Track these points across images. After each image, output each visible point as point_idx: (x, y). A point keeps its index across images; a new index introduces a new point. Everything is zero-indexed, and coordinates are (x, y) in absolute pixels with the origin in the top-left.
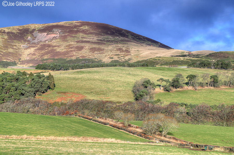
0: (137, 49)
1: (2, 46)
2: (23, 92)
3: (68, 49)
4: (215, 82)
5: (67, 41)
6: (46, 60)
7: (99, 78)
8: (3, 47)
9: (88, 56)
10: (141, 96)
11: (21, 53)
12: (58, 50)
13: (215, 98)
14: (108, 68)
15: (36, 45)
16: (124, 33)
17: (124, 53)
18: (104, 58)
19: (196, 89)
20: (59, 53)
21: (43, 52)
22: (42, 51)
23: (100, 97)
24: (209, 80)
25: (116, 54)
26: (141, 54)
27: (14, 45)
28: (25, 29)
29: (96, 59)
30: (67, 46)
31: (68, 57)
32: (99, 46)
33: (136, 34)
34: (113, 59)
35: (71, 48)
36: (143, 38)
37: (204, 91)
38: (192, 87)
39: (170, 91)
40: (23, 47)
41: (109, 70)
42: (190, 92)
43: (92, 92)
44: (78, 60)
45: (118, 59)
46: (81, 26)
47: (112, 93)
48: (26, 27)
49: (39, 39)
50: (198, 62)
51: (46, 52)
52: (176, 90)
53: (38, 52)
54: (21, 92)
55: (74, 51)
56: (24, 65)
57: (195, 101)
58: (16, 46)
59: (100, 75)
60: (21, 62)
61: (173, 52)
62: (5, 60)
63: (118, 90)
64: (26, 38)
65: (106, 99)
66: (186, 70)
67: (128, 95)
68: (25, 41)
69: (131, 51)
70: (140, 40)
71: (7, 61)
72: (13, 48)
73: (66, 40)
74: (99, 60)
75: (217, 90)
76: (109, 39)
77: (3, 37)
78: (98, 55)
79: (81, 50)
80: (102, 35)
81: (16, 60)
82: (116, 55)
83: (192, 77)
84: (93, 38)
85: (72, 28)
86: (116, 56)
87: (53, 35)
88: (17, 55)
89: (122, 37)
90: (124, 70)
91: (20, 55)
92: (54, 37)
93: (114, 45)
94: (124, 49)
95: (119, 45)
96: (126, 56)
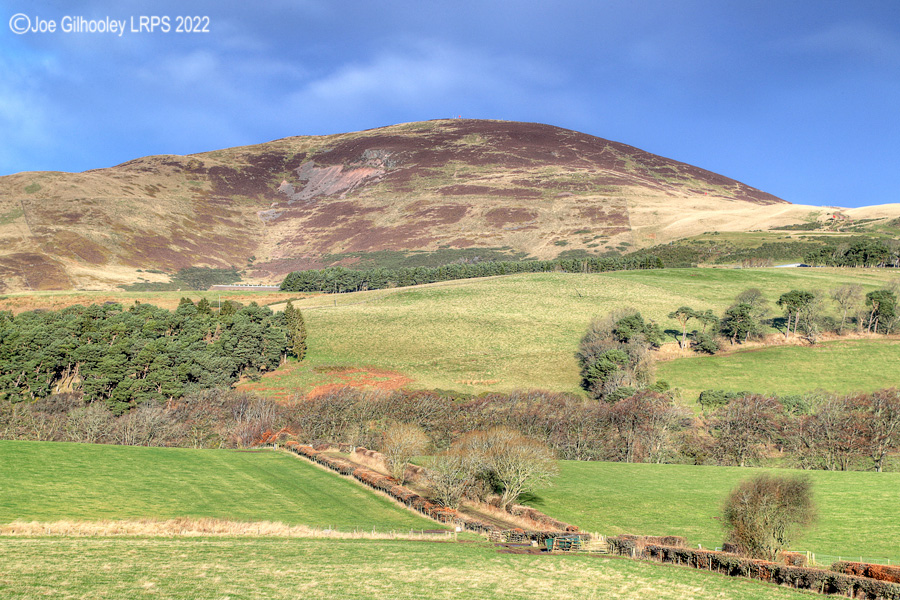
0: (654, 209)
1: (194, 215)
2: (195, 370)
3: (411, 219)
4: (883, 314)
5: (411, 190)
6: (338, 257)
7: (467, 313)
8: (196, 219)
9: (481, 240)
10: (604, 371)
11: (255, 238)
12: (380, 221)
13: (879, 373)
15: (306, 208)
16: (609, 153)
17: (605, 225)
18: (534, 244)
19: (812, 343)
20: (379, 235)
21: (329, 230)
22: (327, 229)
23: (463, 381)
25: (576, 227)
26: (666, 224)
27: (234, 212)
28: (270, 156)
29: (508, 248)
30: (408, 208)
31: (410, 245)
32: (520, 202)
33: (655, 156)
34: (567, 248)
35: (423, 214)
36: (678, 168)
37: (841, 348)
38: (799, 335)
39: (717, 353)
40: (263, 215)
41: (511, 285)
42: (790, 352)
43: (436, 364)
44: (444, 254)
45: (583, 247)
46: (458, 135)
47: (507, 363)
48: (274, 149)
49: (316, 189)
50: (843, 248)
51: (337, 230)
52: (739, 346)
53: (313, 231)
54: (188, 372)
55: (434, 223)
56: (265, 280)
57: (804, 385)
58: (238, 213)
59: (475, 304)
60: (254, 268)
61: (778, 214)
62: (200, 265)
63: (528, 355)
64: (272, 186)
65: (482, 387)
66: (791, 277)
67: (563, 370)
68: (271, 196)
69: (630, 217)
70: (666, 176)
71: (209, 266)
72: (228, 223)
73: (408, 187)
74: (518, 251)
75: (893, 343)
76: (556, 178)
77: (198, 184)
78: (514, 235)
79: (458, 220)
80: (532, 165)
81: (238, 261)
82: (579, 232)
83: (797, 299)
84: (499, 175)
85: (428, 143)
86: (578, 236)
87: (365, 173)
88: (241, 245)
89: (601, 167)
90: (563, 281)
91: (254, 245)
92: (365, 180)
93: (572, 199)
94: (607, 210)
95: (590, 198)
96: (613, 233)
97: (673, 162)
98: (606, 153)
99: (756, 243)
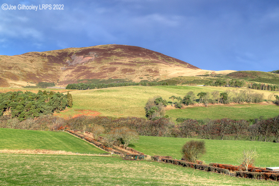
0: (166, 70)
3: (102, 71)
4: (224, 99)
6: (82, 80)
7: (116, 96)
9: (120, 77)
10: (152, 112)
12: (93, 71)
13: (223, 114)
15: (73, 67)
17: (153, 74)
18: (134, 78)
19: (206, 106)
20: (93, 75)
21: (79, 73)
23: (114, 114)
24: (219, 97)
25: (145, 74)
26: (169, 74)
27: (54, 67)
28: (64, 53)
29: (127, 79)
30: (101, 68)
31: (101, 78)
32: (131, 67)
33: (166, 56)
34: (143, 79)
35: (105, 69)
37: (213, 108)
38: (203, 104)
39: (181, 108)
40: (62, 69)
41: (128, 89)
42: (200, 108)
43: (107, 109)
44: (110, 80)
45: (147, 79)
46: (115, 49)
47: (126, 110)
49: (76, 62)
50: (214, 81)
51: (81, 73)
52: (187, 106)
53: (75, 73)
54: (40, 110)
55: (108, 72)
56: (62, 86)
57: (203, 117)
59: (118, 94)
60: (59, 83)
61: (198, 72)
62: (44, 81)
63: (132, 108)
64: (64, 61)
65: (119, 116)
66: (201, 89)
67: (141, 112)
68: (64, 63)
69: (160, 72)
70: (169, 61)
71: (47, 82)
73: (101, 62)
74: (130, 80)
75: (226, 107)
76: (140, 61)
77: (44, 60)
78: (129, 76)
79: (114, 71)
80: (134, 57)
81: (54, 81)
83: (202, 94)
84: (125, 60)
85: (106, 51)
86: (146, 76)
87: (89, 58)
88: (56, 76)
89: (152, 58)
91: (59, 76)
92: (89, 60)
93: (144, 67)
94: (153, 70)
95: (149, 66)
96: (155, 76)
97: (171, 58)
98: (154, 55)
99: (192, 80)
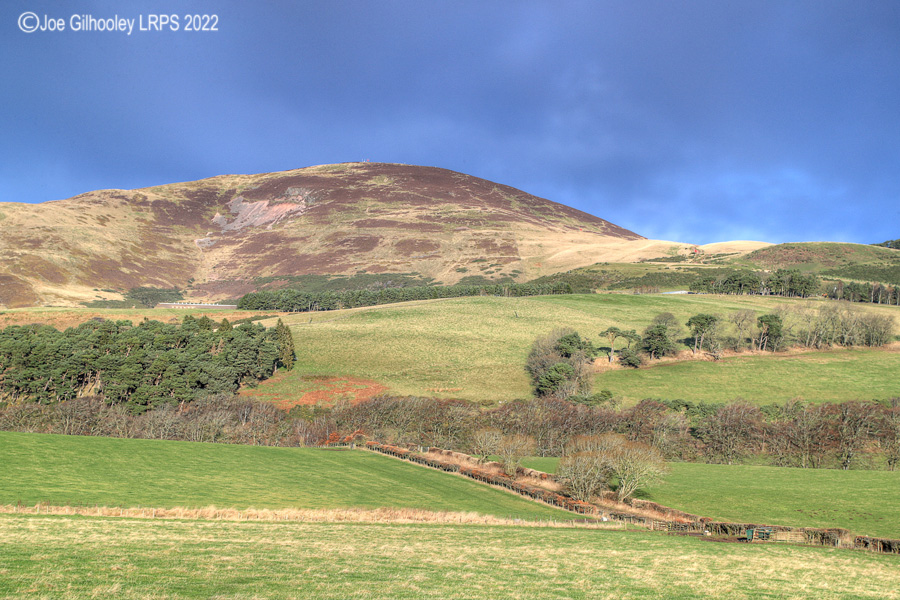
0: (539, 242)
1: (140, 242)
2: (203, 378)
3: (331, 248)
4: (771, 335)
5: (329, 223)
6: (269, 280)
7: (425, 331)
8: (142, 246)
9: (392, 267)
10: (553, 382)
11: (193, 262)
12: (304, 249)
13: (774, 384)
14: (454, 300)
15: (237, 238)
16: (497, 194)
17: (498, 255)
18: (439, 271)
19: (716, 358)
20: (304, 261)
21: (259, 256)
22: (256, 255)
23: (431, 389)
24: (754, 329)
25: (474, 257)
26: (550, 255)
28: (205, 192)
29: (416, 274)
30: (328, 238)
31: (331, 270)
32: (425, 234)
33: (535, 197)
34: (467, 274)
35: (341, 243)
36: (554, 207)
37: (740, 363)
38: (703, 352)
39: (640, 366)
40: (200, 243)
41: (455, 307)
42: (699, 365)
43: (405, 374)
44: (361, 279)
45: (481, 273)
46: (368, 177)
47: (466, 374)
48: (208, 186)
49: (246, 220)
50: (721, 278)
51: (266, 256)
52: (658, 361)
53: (244, 257)
54: (197, 379)
55: (351, 252)
56: (204, 299)
57: (714, 394)
58: (178, 241)
59: (430, 323)
60: (194, 288)
61: (644, 248)
62: (148, 286)
63: (483, 367)
64: (207, 218)
65: (448, 394)
66: (686, 303)
67: (514, 380)
68: (206, 226)
69: (519, 249)
70: (545, 214)
71: (156, 286)
72: (170, 249)
73: (327, 220)
74: (425, 276)
75: (780, 359)
76: (454, 214)
77: (142, 215)
78: (421, 263)
79: (372, 249)
80: (433, 203)
81: (179, 283)
82: (476, 261)
83: (703, 321)
84: (405, 211)
85: (342, 183)
86: (476, 264)
87: (288, 208)
88: (183, 268)
89: (492, 206)
90: (499, 305)
91: (193, 268)
92: (289, 214)
93: (469, 232)
94: (499, 242)
95: (484, 232)
96: (506, 262)
97: (549, 202)
98: (495, 193)
99: (640, 273)
